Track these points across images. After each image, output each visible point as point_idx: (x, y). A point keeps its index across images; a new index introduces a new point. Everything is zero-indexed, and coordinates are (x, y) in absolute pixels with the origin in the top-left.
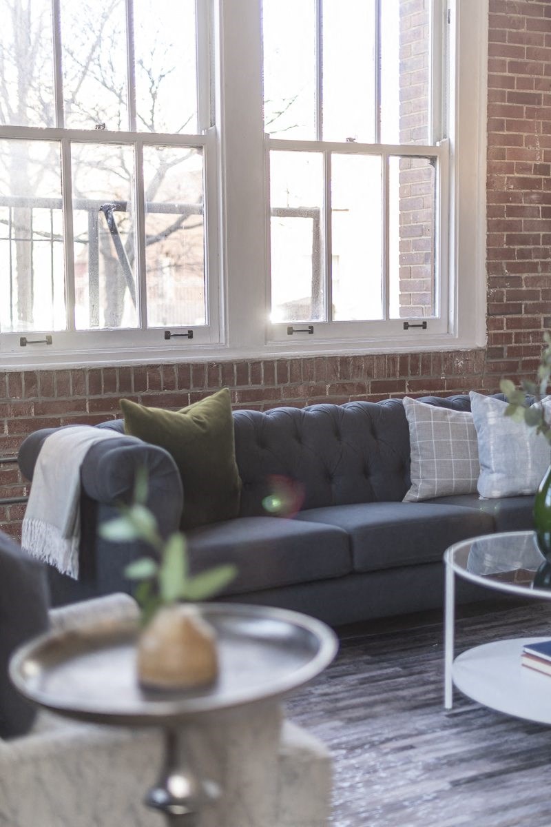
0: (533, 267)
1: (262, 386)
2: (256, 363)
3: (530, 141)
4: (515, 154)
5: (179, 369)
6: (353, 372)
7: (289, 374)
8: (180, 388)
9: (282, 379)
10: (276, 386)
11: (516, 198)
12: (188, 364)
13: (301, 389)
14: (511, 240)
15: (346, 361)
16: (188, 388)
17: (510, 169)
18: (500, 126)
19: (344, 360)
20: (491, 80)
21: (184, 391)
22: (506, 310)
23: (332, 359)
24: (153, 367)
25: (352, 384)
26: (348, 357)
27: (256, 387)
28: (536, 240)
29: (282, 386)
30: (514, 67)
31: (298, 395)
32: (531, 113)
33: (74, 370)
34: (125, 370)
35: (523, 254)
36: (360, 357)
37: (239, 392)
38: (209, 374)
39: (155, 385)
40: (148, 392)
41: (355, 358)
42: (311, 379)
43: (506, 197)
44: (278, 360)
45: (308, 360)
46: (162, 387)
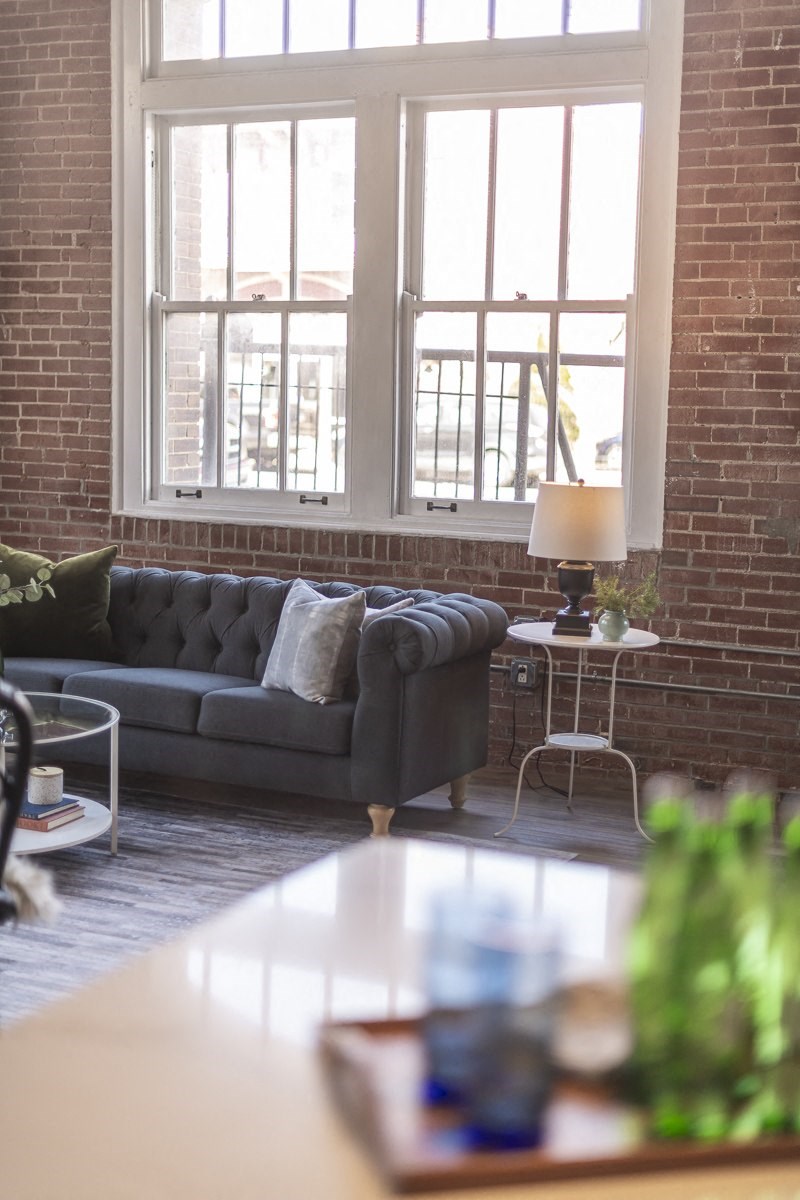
0: (740, 453)
1: (372, 561)
2: (368, 536)
3: (741, 289)
4: (711, 307)
5: (291, 534)
6: (477, 559)
7: (402, 552)
8: (292, 552)
9: (395, 556)
10: (388, 563)
11: (713, 362)
12: (300, 529)
13: (417, 569)
14: (704, 416)
15: (468, 545)
16: (299, 553)
17: (706, 325)
18: (693, 272)
19: (466, 545)
20: (681, 215)
21: (295, 555)
22: (692, 506)
23: (453, 541)
24: (269, 529)
25: (476, 572)
26: (471, 541)
27: (366, 561)
28: (745, 417)
29: (394, 563)
30: (715, 196)
31: (413, 576)
32: (741, 253)
33: (199, 523)
34: (242, 528)
35: (720, 435)
36: (486, 543)
37: (349, 563)
38: (320, 541)
39: (269, 546)
40: (262, 552)
41: (480, 543)
42: (427, 559)
43: (698, 361)
44: (392, 536)
45: (424, 539)
46: (276, 548)
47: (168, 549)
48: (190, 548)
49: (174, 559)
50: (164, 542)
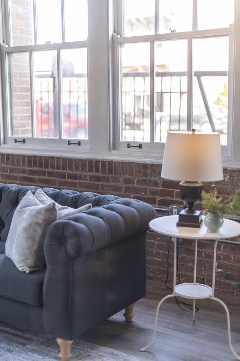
1: (100, 174)
2: (97, 162)
5: (62, 160)
6: (151, 173)
7: (114, 170)
8: (63, 170)
9: (110, 172)
10: (107, 175)
12: (66, 158)
13: (121, 179)
15: (146, 167)
16: (66, 170)
19: (145, 166)
21: (65, 171)
23: (138, 164)
24: (53, 158)
25: (150, 181)
26: (148, 164)
27: (97, 174)
29: (110, 176)
31: (119, 182)
33: (22, 155)
34: (41, 158)
36: (155, 165)
37: (89, 175)
38: (75, 164)
39: (53, 167)
40: (50, 170)
41: (152, 165)
42: (126, 174)
44: (108, 161)
45: (124, 163)
46: (56, 168)
47: (9, 168)
48: (19, 167)
49: (12, 173)
50: (8, 164)
